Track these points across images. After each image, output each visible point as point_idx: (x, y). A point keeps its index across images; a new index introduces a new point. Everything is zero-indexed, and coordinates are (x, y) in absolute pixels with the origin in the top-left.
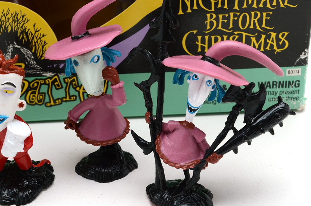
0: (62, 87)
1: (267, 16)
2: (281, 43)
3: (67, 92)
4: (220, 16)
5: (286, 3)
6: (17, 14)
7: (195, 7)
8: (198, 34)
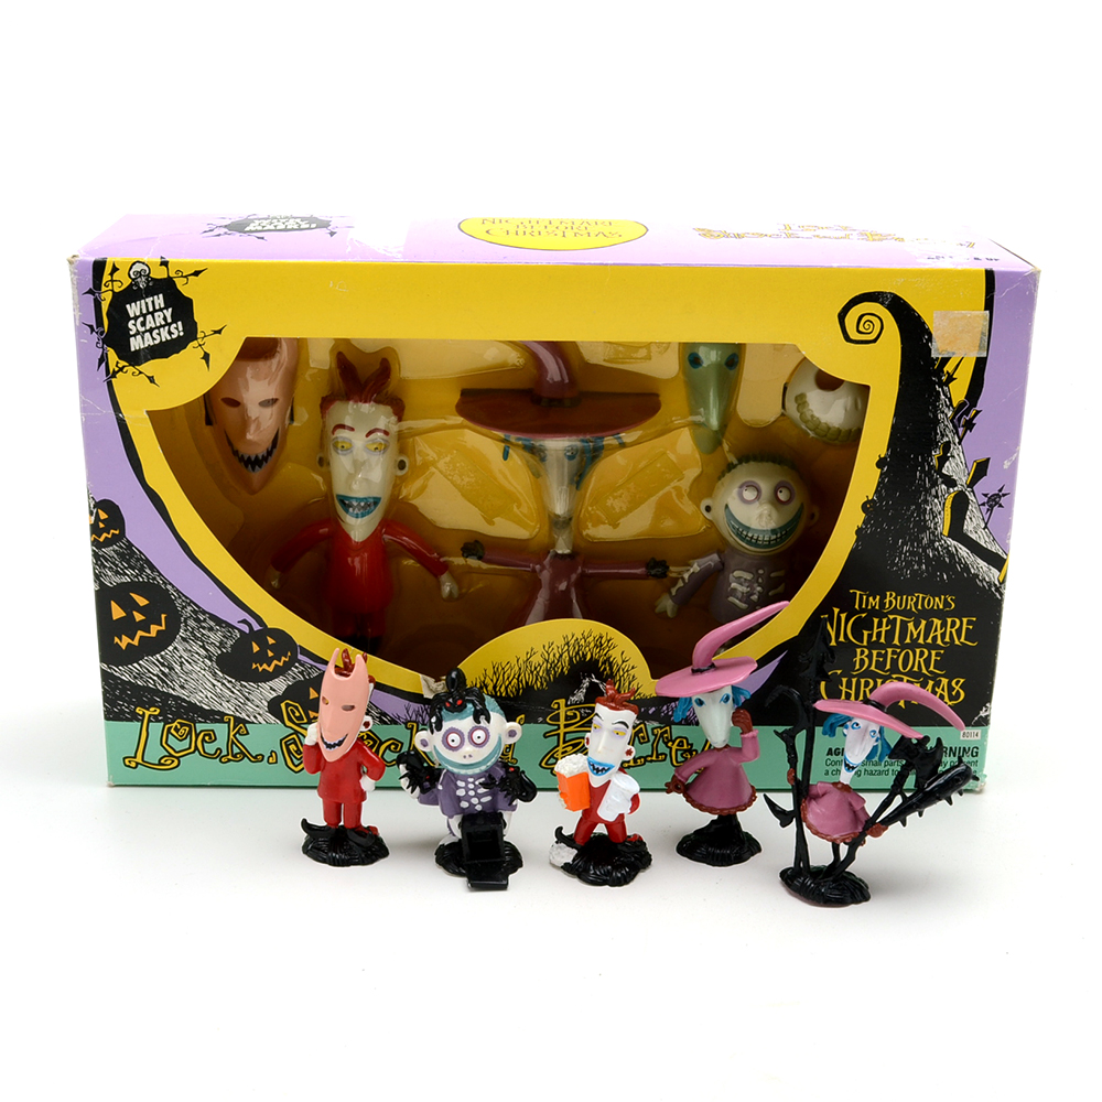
0: (649, 741)
1: (937, 655)
2: (954, 693)
3: (654, 748)
4: (875, 652)
5: (962, 640)
6: (601, 638)
7: (842, 639)
8: (842, 675)
